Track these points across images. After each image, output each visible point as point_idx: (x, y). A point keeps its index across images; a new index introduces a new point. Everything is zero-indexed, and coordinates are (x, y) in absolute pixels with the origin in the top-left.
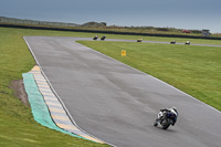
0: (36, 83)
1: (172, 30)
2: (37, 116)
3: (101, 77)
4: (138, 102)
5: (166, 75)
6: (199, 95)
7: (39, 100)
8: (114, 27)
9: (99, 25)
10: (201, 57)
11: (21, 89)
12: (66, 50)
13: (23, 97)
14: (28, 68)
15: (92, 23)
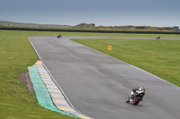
0: (39, 74)
1: (148, 27)
2: (41, 101)
3: (92, 67)
4: (123, 87)
5: (145, 64)
6: (172, 80)
7: (42, 88)
8: (101, 27)
9: (88, 26)
10: (172, 49)
11: (27, 80)
12: (63, 47)
13: (29, 86)
14: (33, 63)
15: (83, 25)
